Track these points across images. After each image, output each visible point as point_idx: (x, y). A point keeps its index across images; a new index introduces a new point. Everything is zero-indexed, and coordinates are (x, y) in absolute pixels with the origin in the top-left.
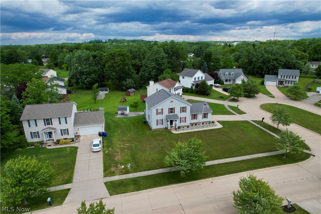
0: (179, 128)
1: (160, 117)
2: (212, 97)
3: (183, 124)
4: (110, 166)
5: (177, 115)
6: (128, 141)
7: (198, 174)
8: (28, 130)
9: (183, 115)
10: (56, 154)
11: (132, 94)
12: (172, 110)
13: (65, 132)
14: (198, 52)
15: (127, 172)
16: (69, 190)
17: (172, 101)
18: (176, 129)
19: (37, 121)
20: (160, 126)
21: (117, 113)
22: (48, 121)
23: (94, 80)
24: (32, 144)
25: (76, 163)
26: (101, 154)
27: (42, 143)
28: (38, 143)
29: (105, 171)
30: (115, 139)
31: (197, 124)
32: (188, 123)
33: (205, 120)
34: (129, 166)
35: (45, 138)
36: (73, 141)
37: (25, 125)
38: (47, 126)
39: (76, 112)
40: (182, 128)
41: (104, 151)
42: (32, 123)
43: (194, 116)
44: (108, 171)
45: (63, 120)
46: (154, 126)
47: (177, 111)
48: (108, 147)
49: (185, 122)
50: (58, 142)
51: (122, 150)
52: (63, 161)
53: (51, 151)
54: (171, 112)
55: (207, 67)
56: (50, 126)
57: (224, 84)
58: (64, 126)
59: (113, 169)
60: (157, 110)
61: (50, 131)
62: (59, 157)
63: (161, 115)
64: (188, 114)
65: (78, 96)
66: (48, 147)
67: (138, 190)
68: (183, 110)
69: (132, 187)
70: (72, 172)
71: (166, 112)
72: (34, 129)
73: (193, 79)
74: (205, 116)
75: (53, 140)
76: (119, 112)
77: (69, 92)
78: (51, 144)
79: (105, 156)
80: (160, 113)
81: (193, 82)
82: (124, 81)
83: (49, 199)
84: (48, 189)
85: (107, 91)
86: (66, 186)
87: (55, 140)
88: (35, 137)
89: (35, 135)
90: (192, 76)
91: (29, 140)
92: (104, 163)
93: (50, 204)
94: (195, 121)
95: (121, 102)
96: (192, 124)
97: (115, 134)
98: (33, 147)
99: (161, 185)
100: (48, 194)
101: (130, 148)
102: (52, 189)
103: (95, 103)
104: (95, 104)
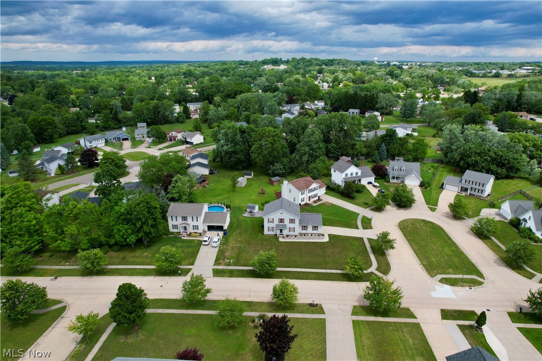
0: (287, 236)
1: (271, 225)
2: (356, 201)
3: (292, 233)
4: (220, 259)
5: (286, 225)
6: (241, 242)
7: (274, 275)
8: (171, 223)
9: (292, 225)
10: (187, 244)
11: (275, 184)
12: (281, 220)
13: (196, 227)
14: (406, 110)
15: (229, 265)
16: (191, 269)
17: (282, 213)
18: (283, 237)
19: (177, 218)
20: (271, 233)
21: (246, 211)
22: (185, 218)
23: (239, 160)
24: (173, 233)
25: (199, 253)
26: (217, 249)
27: (179, 233)
28: (176, 233)
29: (215, 261)
30: (231, 239)
31: (306, 235)
32: (296, 233)
33: (315, 232)
34: (232, 261)
35: (182, 230)
36: (201, 235)
37: (169, 219)
38: (184, 222)
39: (207, 211)
40: (290, 237)
41: (220, 247)
42: (174, 218)
43: (305, 228)
44: (217, 262)
45: (195, 219)
46: (266, 232)
47: (287, 222)
48: (224, 244)
49: (294, 232)
50: (190, 235)
51: (233, 248)
52: (191, 250)
53: (185, 241)
54: (281, 222)
55: (385, 151)
56: (186, 222)
57: (389, 181)
58: (195, 223)
59: (221, 261)
60: (268, 219)
61: (185, 225)
62: (188, 247)
63: (272, 223)
64: (297, 225)
65: (220, 179)
66: (183, 238)
67: (230, 277)
68: (292, 221)
69: (228, 274)
70: (195, 259)
71: (276, 222)
72: (175, 223)
73: (343, 176)
74: (315, 228)
75: (187, 232)
76: (248, 210)
77: (211, 173)
78: (185, 235)
79: (219, 251)
80: (271, 222)
81: (344, 178)
82: (272, 166)
83: (179, 272)
84: (179, 266)
85: (251, 175)
86: (190, 267)
87: (188, 233)
88: (175, 228)
89: (175, 227)
90: (342, 172)
91: (171, 230)
92: (217, 256)
93: (180, 275)
94: (304, 232)
95: (259, 193)
96: (301, 234)
97: (234, 234)
98: (173, 236)
99: (245, 277)
100: (179, 269)
101: (239, 248)
102: (182, 267)
103: (233, 191)
104: (233, 193)
